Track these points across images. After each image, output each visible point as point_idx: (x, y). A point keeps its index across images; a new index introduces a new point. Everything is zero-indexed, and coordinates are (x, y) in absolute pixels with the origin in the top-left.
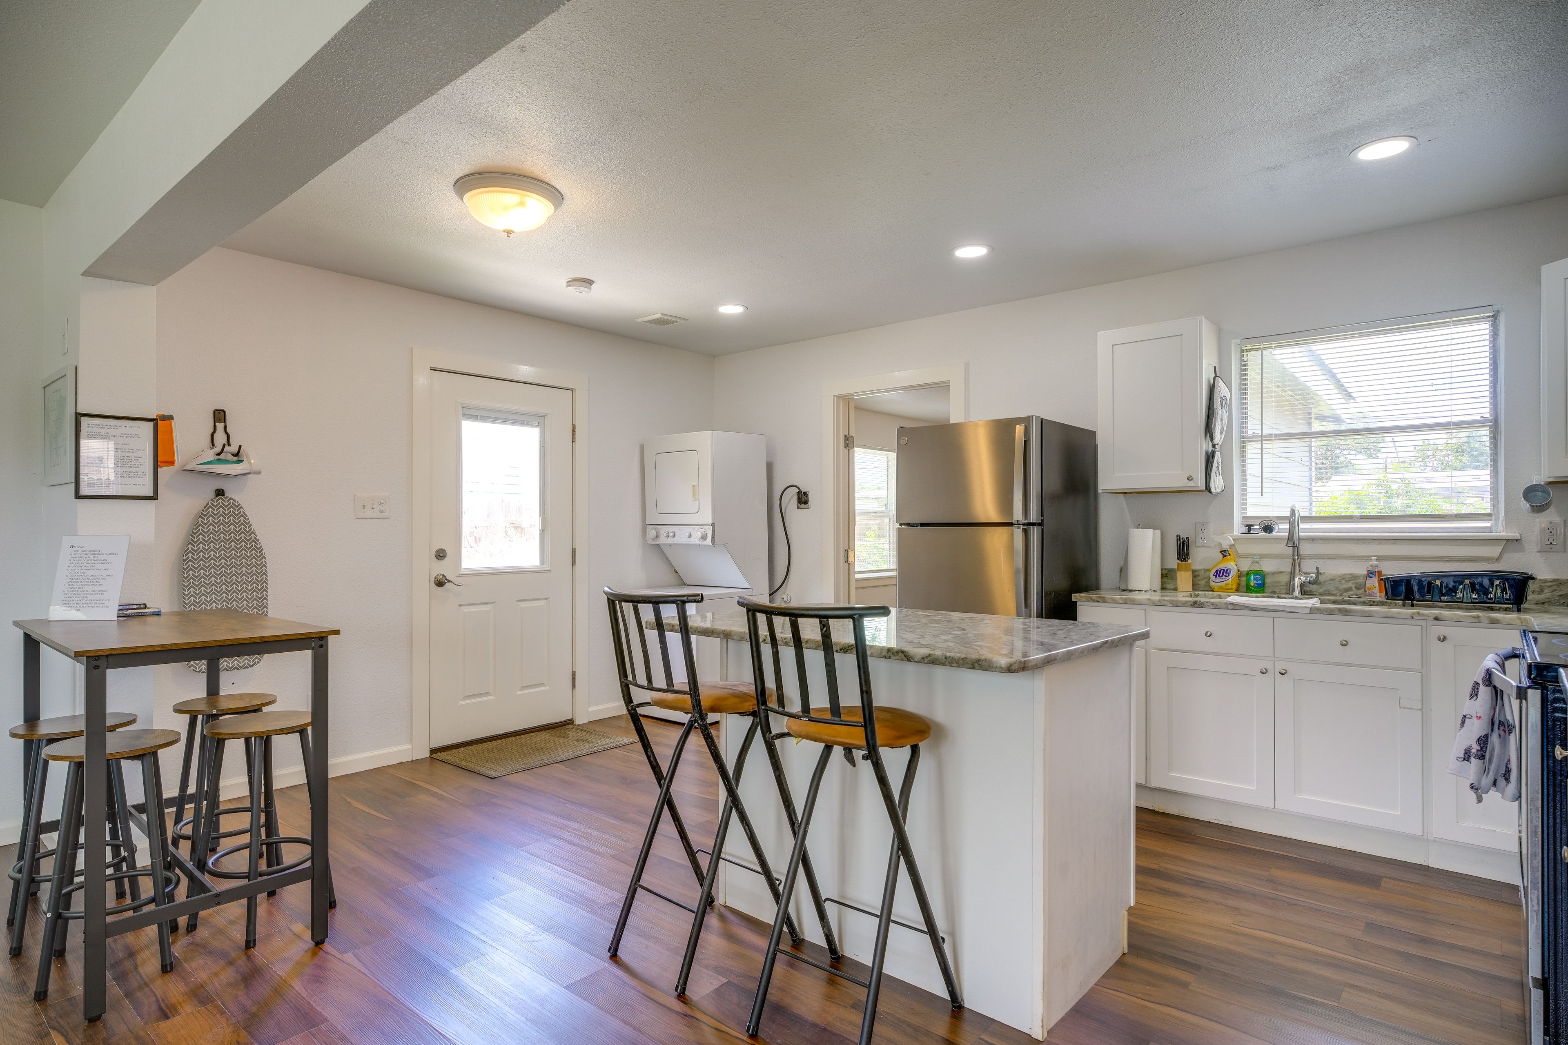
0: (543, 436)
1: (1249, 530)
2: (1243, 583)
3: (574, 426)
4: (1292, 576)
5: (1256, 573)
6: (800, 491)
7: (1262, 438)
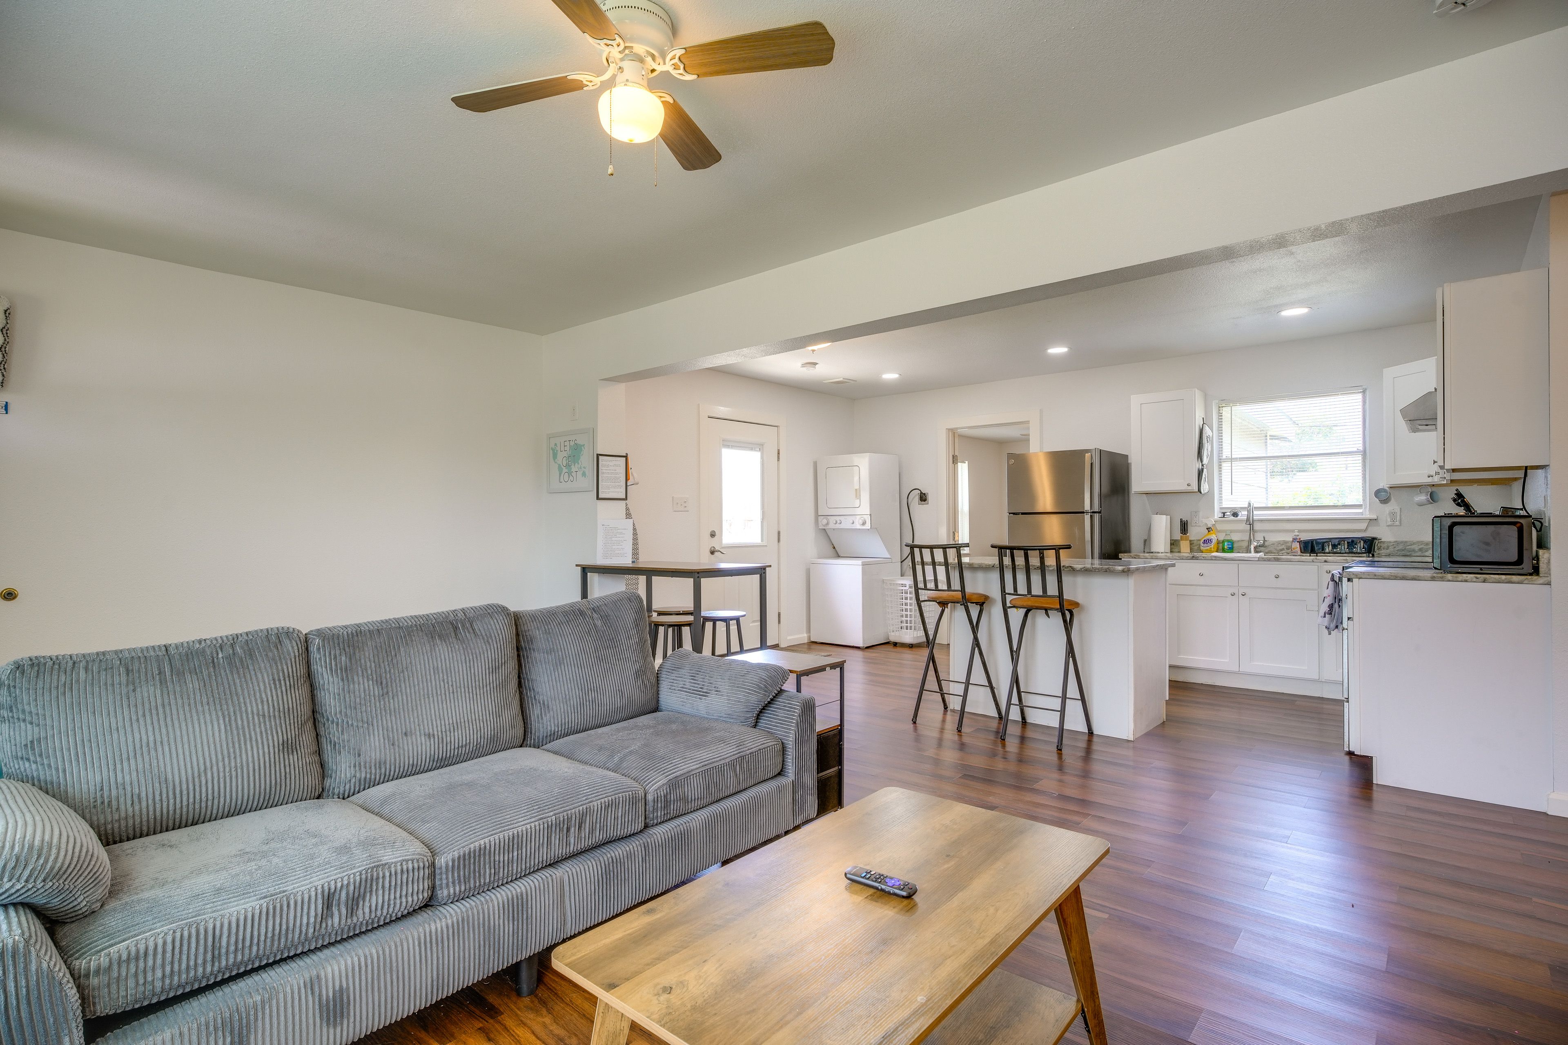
0: (762, 458)
1: (1224, 515)
2: (1221, 547)
3: (779, 450)
4: (1250, 542)
5: (1228, 541)
6: (921, 493)
7: (1232, 460)
